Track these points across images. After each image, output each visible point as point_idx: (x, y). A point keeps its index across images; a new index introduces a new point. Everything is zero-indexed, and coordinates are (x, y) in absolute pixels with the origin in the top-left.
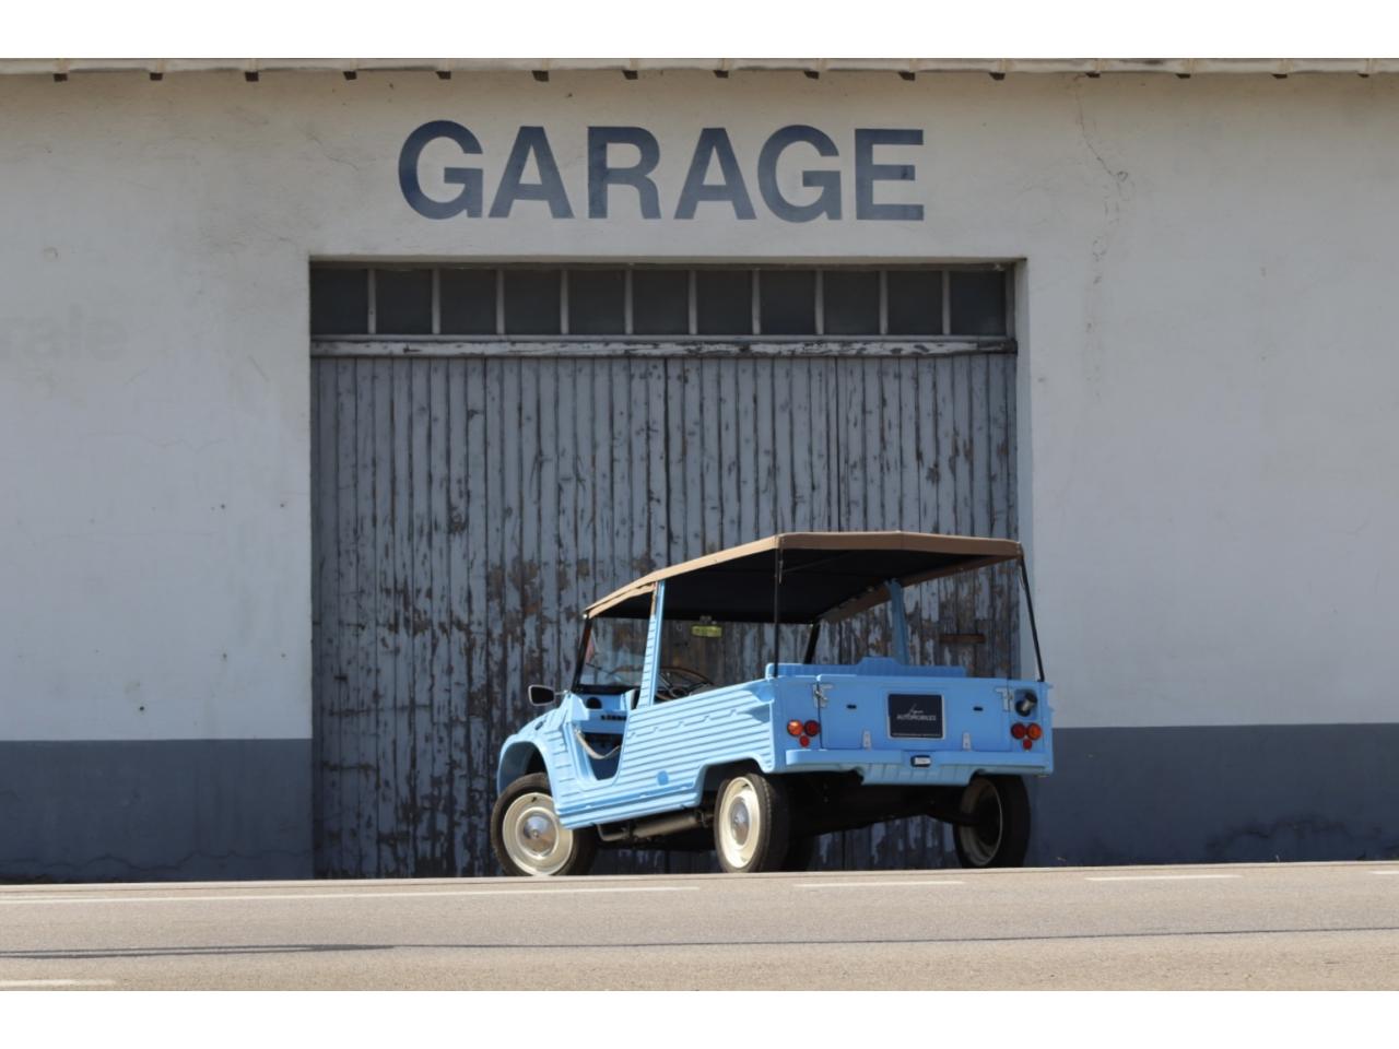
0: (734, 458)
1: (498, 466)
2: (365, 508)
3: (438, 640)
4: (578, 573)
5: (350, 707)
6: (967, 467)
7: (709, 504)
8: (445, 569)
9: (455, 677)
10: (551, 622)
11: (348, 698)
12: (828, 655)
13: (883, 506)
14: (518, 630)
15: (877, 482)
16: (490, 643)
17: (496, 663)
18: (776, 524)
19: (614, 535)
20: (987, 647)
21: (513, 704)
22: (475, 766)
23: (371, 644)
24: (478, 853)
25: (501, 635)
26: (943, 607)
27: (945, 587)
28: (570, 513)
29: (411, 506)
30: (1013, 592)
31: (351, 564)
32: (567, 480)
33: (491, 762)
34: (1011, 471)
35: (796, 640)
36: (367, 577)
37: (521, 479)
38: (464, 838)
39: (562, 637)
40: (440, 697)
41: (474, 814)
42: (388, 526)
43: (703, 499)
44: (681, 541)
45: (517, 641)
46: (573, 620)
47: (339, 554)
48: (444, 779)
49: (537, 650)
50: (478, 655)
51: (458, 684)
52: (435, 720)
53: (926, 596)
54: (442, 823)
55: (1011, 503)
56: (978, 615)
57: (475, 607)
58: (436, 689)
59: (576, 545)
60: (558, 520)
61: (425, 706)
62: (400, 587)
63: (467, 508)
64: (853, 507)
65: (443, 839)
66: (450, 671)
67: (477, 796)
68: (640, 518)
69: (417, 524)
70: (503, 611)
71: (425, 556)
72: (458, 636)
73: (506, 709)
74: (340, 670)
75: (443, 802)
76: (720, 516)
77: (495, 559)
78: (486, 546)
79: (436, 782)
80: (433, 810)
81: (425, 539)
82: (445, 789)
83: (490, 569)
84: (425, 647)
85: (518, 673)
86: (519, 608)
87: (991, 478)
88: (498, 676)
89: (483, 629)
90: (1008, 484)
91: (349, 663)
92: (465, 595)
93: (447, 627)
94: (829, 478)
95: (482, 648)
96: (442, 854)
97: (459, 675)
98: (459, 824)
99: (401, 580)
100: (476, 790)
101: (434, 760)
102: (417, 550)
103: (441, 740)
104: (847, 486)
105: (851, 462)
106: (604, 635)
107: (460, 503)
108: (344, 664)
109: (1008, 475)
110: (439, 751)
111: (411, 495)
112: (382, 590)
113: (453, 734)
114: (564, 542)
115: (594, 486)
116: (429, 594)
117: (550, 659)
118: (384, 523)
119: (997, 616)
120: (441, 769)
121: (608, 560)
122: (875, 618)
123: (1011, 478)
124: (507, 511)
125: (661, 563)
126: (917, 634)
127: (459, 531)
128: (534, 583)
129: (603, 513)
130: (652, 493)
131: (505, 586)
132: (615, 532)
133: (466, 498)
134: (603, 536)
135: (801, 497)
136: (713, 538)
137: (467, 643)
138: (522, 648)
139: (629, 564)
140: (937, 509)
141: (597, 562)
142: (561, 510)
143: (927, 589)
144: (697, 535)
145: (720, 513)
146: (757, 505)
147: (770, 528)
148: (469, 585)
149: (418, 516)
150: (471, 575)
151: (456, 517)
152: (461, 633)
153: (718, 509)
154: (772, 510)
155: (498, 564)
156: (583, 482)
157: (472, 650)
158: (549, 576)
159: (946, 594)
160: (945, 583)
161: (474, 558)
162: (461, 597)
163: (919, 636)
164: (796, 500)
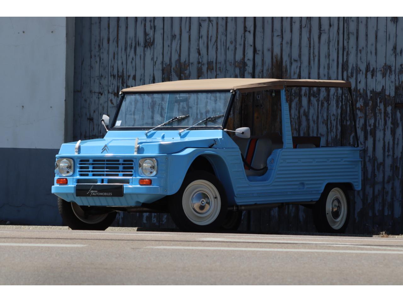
2: (104, 34)
4: (208, 68)
5: (94, 134)
7: (275, 34)
8: (142, 66)
11: (94, 130)
12: (335, 113)
13: (367, 35)
18: (310, 44)
19: (227, 49)
23: (105, 102)
26: (397, 88)
27: (399, 78)
28: (205, 38)
29: (126, 33)
31: (97, 62)
32: (205, 20)
35: (318, 105)
36: (104, 69)
37: (181, 20)
42: (115, 44)
43: (273, 31)
44: (260, 53)
47: (91, 57)
49: (186, 108)
50: (157, 109)
53: (388, 83)
59: (208, 55)
60: (199, 41)
62: (120, 74)
63: (154, 35)
64: (350, 35)
68: (240, 40)
69: (129, 42)
71: (133, 59)
74: (90, 115)
76: (281, 40)
77: (167, 60)
78: (163, 54)
81: (133, 50)
83: (164, 66)
91: (94, 112)
92: (152, 79)
94: (339, 21)
95: (159, 106)
99: (121, 70)
102: (129, 56)
104: (348, 25)
107: (150, 32)
108: (92, 114)
111: (127, 28)
112: (111, 76)
114: (201, 52)
116: (134, 78)
118: (113, 42)
121: (223, 62)
122: (360, 94)
124: (174, 36)
125: (250, 64)
126: (382, 103)
127: (150, 46)
128: (186, 73)
129: (221, 37)
130: (247, 28)
131: (172, 75)
132: (227, 48)
133: (154, 30)
134: (221, 50)
135: (324, 30)
136: (277, 51)
137: (152, 103)
138: (179, 106)
139: (233, 64)
140: (396, 37)
141: (218, 64)
142: (200, 36)
143: (389, 79)
144: (269, 50)
145: (281, 38)
146: (301, 34)
147: (307, 47)
148: (154, 74)
149: (130, 38)
150: (155, 68)
151: (148, 39)
152: (149, 97)
153: (280, 37)
154: (308, 37)
155: (168, 63)
156: (212, 22)
157: (154, 107)
158: (193, 69)
159: (399, 82)
160: (398, 76)
161: (157, 60)
162: (150, 79)
163: (384, 104)
164: (321, 32)
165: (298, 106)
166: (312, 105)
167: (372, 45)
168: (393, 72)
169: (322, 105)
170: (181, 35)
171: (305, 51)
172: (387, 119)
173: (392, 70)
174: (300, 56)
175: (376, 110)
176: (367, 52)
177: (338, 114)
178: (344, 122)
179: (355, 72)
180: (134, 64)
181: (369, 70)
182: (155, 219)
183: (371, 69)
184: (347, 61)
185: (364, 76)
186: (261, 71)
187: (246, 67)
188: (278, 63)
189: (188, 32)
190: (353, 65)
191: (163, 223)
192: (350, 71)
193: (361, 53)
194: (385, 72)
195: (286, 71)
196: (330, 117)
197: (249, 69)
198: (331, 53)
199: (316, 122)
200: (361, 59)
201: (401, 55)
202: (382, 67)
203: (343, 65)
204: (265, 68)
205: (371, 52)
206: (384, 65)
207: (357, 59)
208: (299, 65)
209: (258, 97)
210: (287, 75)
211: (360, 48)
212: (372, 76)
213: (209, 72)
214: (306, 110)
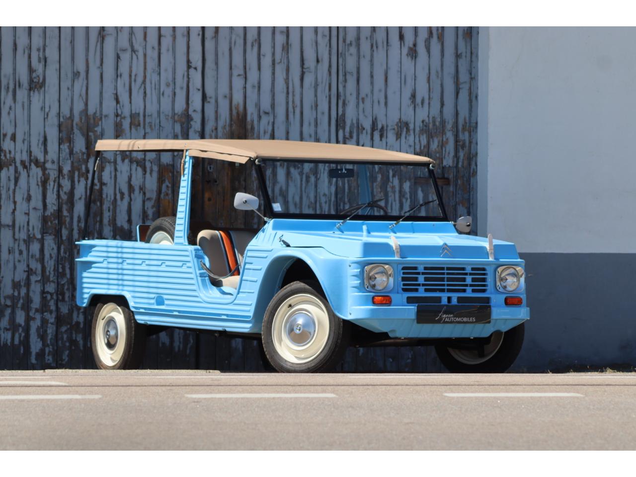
0: (256, 36)
1: (69, 38)
3: (20, 173)
4: (131, 124)
6: (439, 47)
7: (235, 72)
8: (26, 119)
9: (33, 203)
10: (109, 162)
12: (326, 192)
13: (372, 76)
14: (84, 167)
15: (368, 57)
16: (61, 178)
17: (65, 193)
18: (288, 88)
19: (160, 94)
20: (451, 189)
21: (78, 226)
22: (48, 273)
24: (49, 342)
25: (70, 171)
27: (420, 141)
28: (126, 77)
30: (473, 146)
32: (124, 50)
33: (61, 270)
34: (474, 50)
35: (301, 181)
37: (87, 49)
38: (38, 329)
39: (118, 174)
40: (21, 219)
41: (46, 312)
43: (231, 68)
44: (213, 101)
45: (83, 176)
46: (127, 161)
48: (22, 284)
49: (98, 184)
50: (51, 186)
51: (35, 209)
52: (17, 237)
53: (405, 147)
54: (20, 318)
55: (473, 76)
56: (445, 163)
57: (49, 149)
58: (17, 213)
59: (131, 103)
60: (117, 82)
61: (8, 226)
63: (44, 72)
64: (348, 77)
65: (21, 330)
66: (29, 199)
67: (49, 297)
68: (180, 82)
69: (4, 82)
70: (71, 153)
71: (10, 108)
72: (36, 172)
73: (72, 230)
75: (21, 301)
76: (244, 83)
77: (66, 111)
78: (59, 101)
79: (16, 285)
80: (14, 307)
81: (10, 94)
82: (23, 291)
83: (62, 119)
84: (9, 180)
85: (83, 202)
86: (84, 150)
87: (458, 56)
88: (66, 203)
89: (55, 166)
90: (471, 61)
92: (42, 139)
93: (27, 164)
94: (330, 54)
95: (54, 181)
96: (20, 340)
97: (37, 201)
98: (34, 319)
100: (48, 292)
101: (15, 267)
102: (4, 103)
103: (21, 252)
104: (344, 60)
105: (348, 42)
106: (151, 174)
107: (38, 66)
109: (471, 53)
110: (19, 261)
113: (31, 247)
114: (120, 99)
115: (145, 55)
116: (13, 138)
117: (108, 191)
119: (460, 165)
120: (20, 276)
121: (155, 115)
123: (474, 57)
124: (76, 74)
125: (197, 118)
126: (397, 177)
127: (38, 89)
128: (96, 131)
129: (152, 77)
130: (191, 63)
131: (74, 133)
132: (161, 92)
133: (44, 63)
134: (152, 96)
135: (308, 68)
136: (238, 98)
137: (43, 177)
138: (87, 182)
139: (172, 118)
140: (415, 79)
141: (147, 117)
142: (119, 74)
143: (405, 142)
144: (225, 97)
145: (244, 79)
146: (273, 74)
147: (283, 92)
148: (45, 132)
149: (5, 76)
150: (46, 123)
151: (35, 78)
152: (38, 169)
153: (242, 76)
154: (285, 78)
155: (68, 115)
156: (136, 53)
157: (47, 183)
158: (108, 125)
159: (421, 147)
160: (419, 137)
161: (49, 111)
162: (39, 141)
163: (398, 179)
164: (304, 70)
165: (271, 181)
166: (292, 180)
167: (380, 91)
168: (412, 132)
169: (308, 181)
170: (87, 72)
171: (280, 99)
172: (404, 200)
173: (410, 128)
174: (273, 106)
175: (387, 187)
176: (373, 102)
177: (331, 194)
178: (340, 205)
179: (355, 131)
180: (12, 115)
181: (376, 128)
182: (50, 358)
183: (380, 126)
184: (344, 115)
185: (369, 137)
186: (214, 128)
187: (192, 123)
188: (240, 117)
189: (99, 68)
190: (352, 120)
191: (64, 362)
192: (347, 129)
193: (363, 102)
194: (400, 132)
195: (253, 128)
196: (320, 198)
197: (196, 125)
198: (319, 103)
199: (298, 206)
200: (364, 112)
201: (422, 107)
202: (396, 123)
203: (337, 121)
204: (221, 124)
205: (379, 102)
206: (398, 120)
207: (358, 111)
208: (272, 120)
209: (210, 168)
210: (254, 134)
211: (362, 95)
212: (381, 136)
213: (133, 130)
214: (284, 188)
